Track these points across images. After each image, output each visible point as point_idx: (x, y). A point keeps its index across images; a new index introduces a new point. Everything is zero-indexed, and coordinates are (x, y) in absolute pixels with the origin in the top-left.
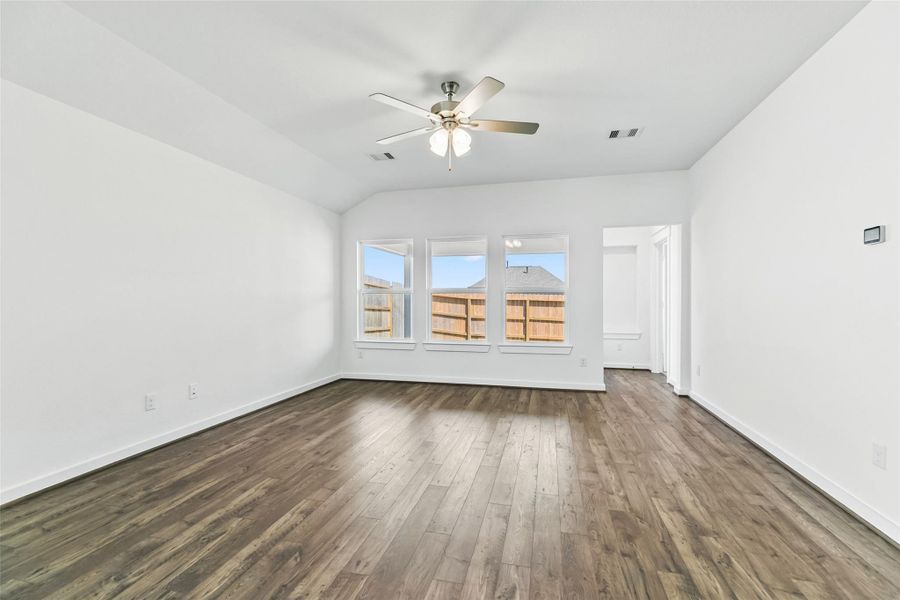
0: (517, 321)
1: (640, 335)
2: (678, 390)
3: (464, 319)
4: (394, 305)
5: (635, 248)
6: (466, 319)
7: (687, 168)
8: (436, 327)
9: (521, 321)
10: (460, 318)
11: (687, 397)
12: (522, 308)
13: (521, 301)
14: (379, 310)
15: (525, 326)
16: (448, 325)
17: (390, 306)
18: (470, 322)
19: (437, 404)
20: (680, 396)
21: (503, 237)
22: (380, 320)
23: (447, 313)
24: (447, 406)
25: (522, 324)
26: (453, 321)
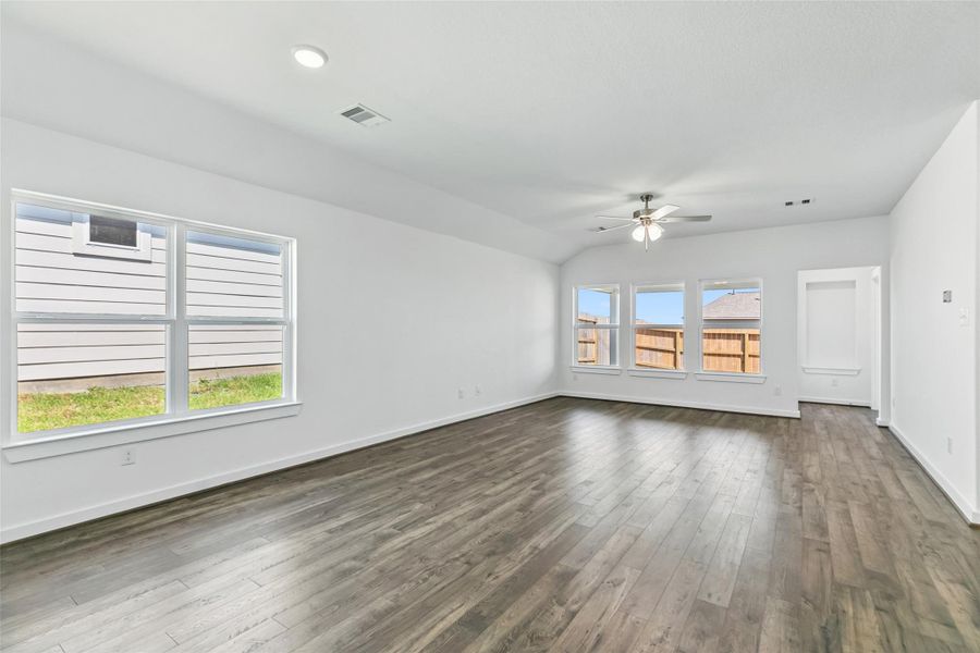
0: (734, 356)
1: (859, 371)
2: (880, 420)
3: (672, 352)
4: (599, 338)
5: (854, 282)
6: (675, 353)
7: (888, 213)
8: (641, 360)
9: (739, 356)
10: (669, 352)
11: (887, 427)
12: (740, 342)
13: (739, 335)
14: (585, 342)
15: (743, 362)
16: (654, 357)
17: (594, 338)
18: (679, 356)
19: (639, 415)
20: (880, 427)
21: (700, 280)
22: (586, 351)
23: (653, 346)
24: (647, 417)
25: (739, 360)
26: (660, 354)
